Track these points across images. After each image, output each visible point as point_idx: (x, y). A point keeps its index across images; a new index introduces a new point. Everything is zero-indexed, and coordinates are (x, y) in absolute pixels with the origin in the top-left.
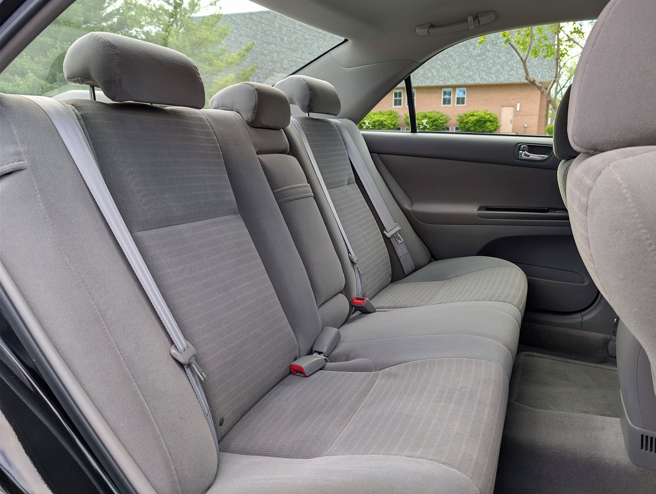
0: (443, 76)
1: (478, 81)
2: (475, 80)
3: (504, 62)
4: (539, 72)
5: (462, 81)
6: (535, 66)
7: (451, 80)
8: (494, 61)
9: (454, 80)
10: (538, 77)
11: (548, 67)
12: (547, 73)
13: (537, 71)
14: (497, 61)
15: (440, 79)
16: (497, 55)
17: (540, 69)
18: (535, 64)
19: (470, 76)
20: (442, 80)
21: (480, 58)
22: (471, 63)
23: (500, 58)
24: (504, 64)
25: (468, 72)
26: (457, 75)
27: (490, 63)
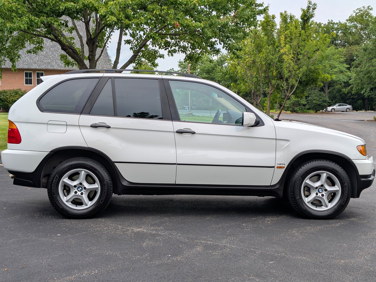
0: (27, 61)
1: (56, 67)
2: (53, 67)
5: (43, 66)
7: (34, 65)
9: (36, 65)
15: (25, 63)
19: (49, 63)
20: (26, 65)
21: (53, 49)
22: (47, 52)
25: (46, 60)
26: (38, 61)
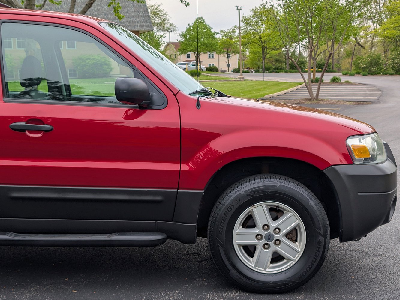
3: (107, 12)
4: (138, 22)
6: (133, 17)
8: (98, 9)
10: (137, 26)
11: (144, 18)
12: (144, 23)
13: (136, 21)
14: (101, 10)
16: (99, 4)
17: (138, 20)
18: (133, 15)
23: (103, 7)
24: (108, 13)
27: (95, 11)
